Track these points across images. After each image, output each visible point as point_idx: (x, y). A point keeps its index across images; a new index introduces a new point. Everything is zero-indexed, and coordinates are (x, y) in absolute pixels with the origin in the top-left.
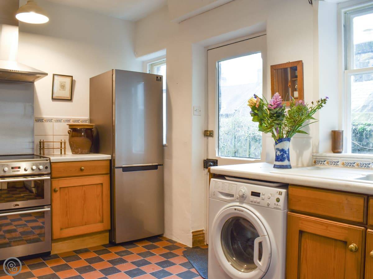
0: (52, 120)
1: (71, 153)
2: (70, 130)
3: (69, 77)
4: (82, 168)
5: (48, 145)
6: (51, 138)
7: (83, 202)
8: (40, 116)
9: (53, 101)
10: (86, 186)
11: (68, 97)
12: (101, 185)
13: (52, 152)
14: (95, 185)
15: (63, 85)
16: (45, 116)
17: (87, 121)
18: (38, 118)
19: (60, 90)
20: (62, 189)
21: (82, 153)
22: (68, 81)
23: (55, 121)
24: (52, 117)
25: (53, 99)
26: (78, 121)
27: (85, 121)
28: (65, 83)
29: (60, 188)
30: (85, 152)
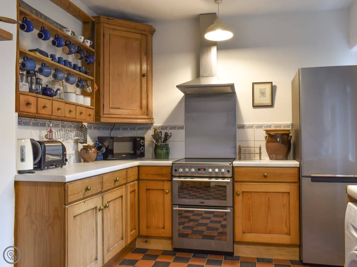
0: (253, 126)
1: (268, 158)
2: (267, 135)
3: (269, 84)
4: (265, 174)
5: (249, 150)
6: (252, 144)
7: (267, 209)
8: (242, 124)
9: (254, 108)
10: (270, 193)
11: (269, 103)
12: (288, 194)
13: (253, 157)
14: (281, 194)
15: (263, 92)
16: (246, 123)
17: (290, 126)
18: (240, 125)
19: (260, 97)
20: (244, 193)
21: (276, 159)
22: (268, 87)
23: (256, 127)
24: (253, 123)
25: (254, 106)
26: (280, 126)
27: (288, 126)
28: (265, 89)
29: (243, 192)
30: (280, 158)
